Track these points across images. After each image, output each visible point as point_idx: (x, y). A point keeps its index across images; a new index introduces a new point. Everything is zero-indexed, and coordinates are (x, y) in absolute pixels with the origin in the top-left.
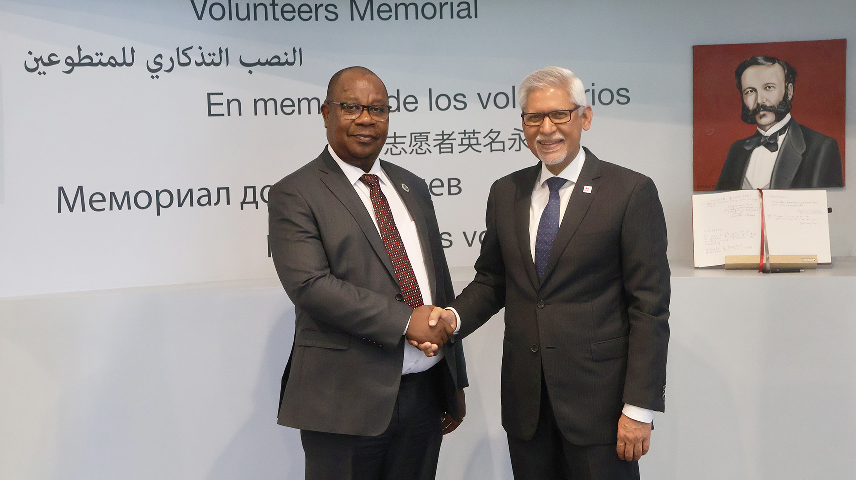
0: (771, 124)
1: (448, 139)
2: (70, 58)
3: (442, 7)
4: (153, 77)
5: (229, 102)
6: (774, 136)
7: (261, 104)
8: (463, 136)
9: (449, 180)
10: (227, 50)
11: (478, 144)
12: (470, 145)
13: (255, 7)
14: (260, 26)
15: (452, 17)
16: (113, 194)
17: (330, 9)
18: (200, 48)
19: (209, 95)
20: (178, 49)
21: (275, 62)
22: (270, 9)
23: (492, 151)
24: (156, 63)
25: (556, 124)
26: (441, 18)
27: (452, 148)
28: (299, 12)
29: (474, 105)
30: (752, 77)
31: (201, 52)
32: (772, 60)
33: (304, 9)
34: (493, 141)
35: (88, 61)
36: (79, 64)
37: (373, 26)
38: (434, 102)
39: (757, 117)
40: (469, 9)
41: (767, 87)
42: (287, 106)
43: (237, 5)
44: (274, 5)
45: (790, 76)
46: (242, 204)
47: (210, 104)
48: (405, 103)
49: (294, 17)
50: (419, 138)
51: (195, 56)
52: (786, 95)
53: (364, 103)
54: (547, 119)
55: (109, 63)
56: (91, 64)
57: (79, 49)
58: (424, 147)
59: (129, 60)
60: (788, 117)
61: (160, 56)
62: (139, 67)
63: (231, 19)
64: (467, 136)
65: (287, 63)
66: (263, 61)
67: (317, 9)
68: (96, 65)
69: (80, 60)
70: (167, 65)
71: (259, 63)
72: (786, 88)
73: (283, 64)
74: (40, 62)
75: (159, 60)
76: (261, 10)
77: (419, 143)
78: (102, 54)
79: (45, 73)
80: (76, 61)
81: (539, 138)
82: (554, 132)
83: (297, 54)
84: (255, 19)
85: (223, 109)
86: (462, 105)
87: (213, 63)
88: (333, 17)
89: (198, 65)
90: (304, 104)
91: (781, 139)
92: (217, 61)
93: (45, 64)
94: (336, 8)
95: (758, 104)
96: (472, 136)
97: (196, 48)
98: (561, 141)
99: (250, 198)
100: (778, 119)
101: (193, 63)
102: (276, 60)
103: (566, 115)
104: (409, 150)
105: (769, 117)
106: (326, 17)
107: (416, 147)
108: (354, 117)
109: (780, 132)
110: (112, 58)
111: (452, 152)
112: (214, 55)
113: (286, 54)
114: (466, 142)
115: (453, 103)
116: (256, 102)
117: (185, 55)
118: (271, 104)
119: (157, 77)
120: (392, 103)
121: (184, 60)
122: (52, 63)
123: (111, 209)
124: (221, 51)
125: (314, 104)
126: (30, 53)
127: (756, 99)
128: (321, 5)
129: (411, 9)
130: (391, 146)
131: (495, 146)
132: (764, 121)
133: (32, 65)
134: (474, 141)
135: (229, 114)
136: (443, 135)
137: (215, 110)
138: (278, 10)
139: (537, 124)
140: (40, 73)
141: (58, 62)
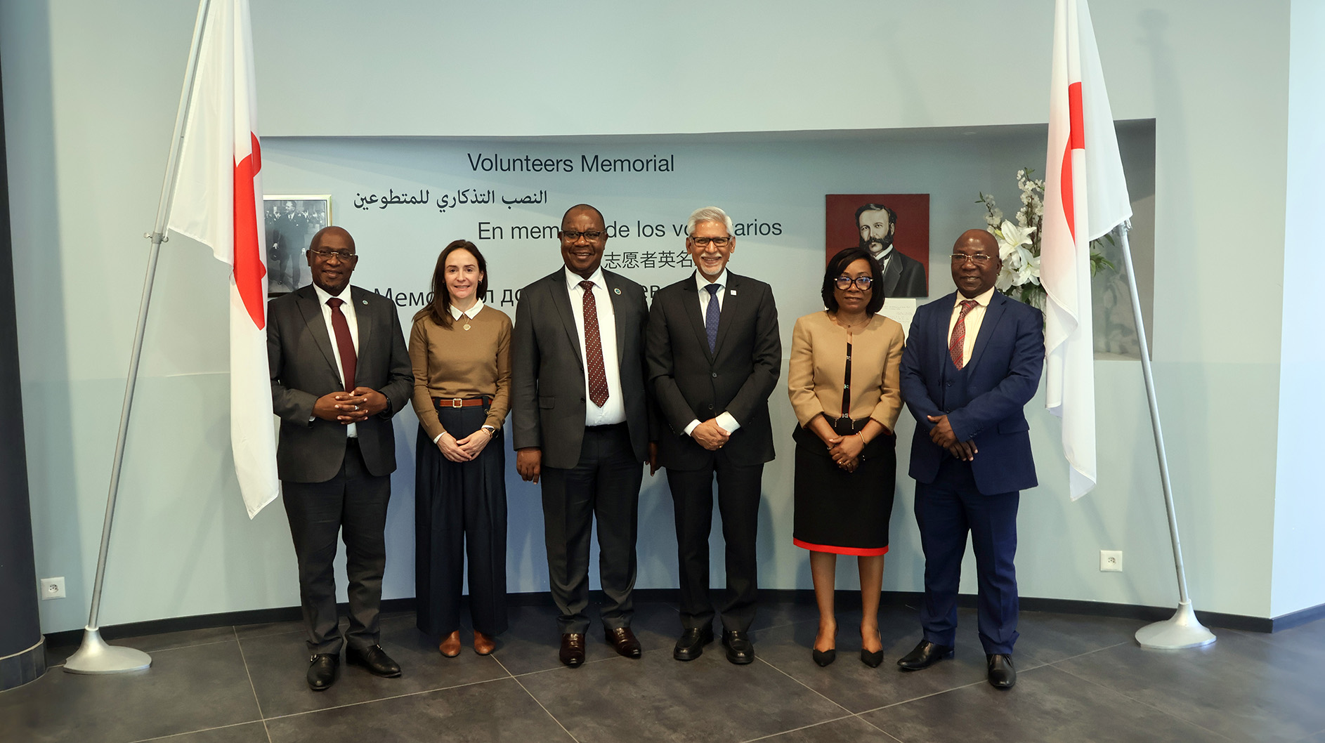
0: (880, 252)
1: (651, 257)
2: (384, 198)
3: (648, 163)
4: (441, 211)
5: (494, 229)
6: (882, 260)
7: (516, 231)
8: (662, 255)
9: (652, 287)
10: (493, 192)
11: (672, 261)
12: (667, 262)
13: (514, 161)
14: (517, 174)
15: (655, 170)
16: (411, 294)
17: (567, 163)
18: (475, 190)
19: (480, 224)
20: (459, 191)
21: (527, 201)
22: (524, 163)
23: (683, 266)
24: (443, 201)
25: (717, 247)
26: (647, 170)
27: (654, 264)
28: (545, 165)
29: (670, 233)
30: (867, 218)
31: (475, 193)
32: (880, 207)
33: (548, 163)
34: (684, 259)
35: (396, 200)
36: (391, 202)
37: (598, 176)
38: (641, 231)
39: (870, 246)
40: (667, 164)
41: (877, 225)
42: (535, 232)
43: (501, 160)
44: (527, 160)
45: (892, 219)
46: (502, 302)
47: (480, 231)
48: (620, 231)
49: (541, 168)
50: (630, 257)
51: (471, 197)
52: (889, 232)
53: (582, 231)
54: (712, 243)
55: (411, 201)
56: (399, 202)
57: (391, 192)
58: (634, 263)
59: (425, 199)
60: (891, 246)
61: (446, 196)
62: (432, 204)
63: (496, 170)
64: (665, 255)
65: (536, 201)
66: (519, 200)
67: (558, 163)
68: (402, 202)
69: (392, 199)
70: (451, 202)
71: (516, 201)
72: (890, 226)
73: (533, 202)
74: (364, 201)
75: (445, 199)
76: (518, 163)
77: (630, 260)
78: (406, 195)
79: (367, 209)
80: (389, 200)
81: (704, 255)
82: (715, 252)
83: (543, 195)
84: (514, 170)
85: (490, 234)
86: (662, 233)
87: (483, 201)
88: (570, 168)
89: (473, 202)
90: (548, 230)
91: (886, 262)
92: (486, 200)
93: (368, 202)
94: (571, 162)
95: (871, 237)
96: (668, 255)
97: (471, 190)
98: (720, 257)
99: (508, 298)
100: (884, 248)
101: (469, 201)
102: (528, 199)
103: (724, 241)
104: (622, 265)
105: (878, 247)
106: (564, 169)
107: (628, 263)
108: (574, 241)
109: (886, 257)
110: (413, 197)
111: (654, 267)
112: (484, 195)
113: (535, 195)
114: (664, 259)
115: (655, 231)
116: (513, 229)
117: (464, 195)
118: (523, 231)
119: (444, 211)
120: (610, 232)
121: (463, 199)
122: (372, 201)
123: (410, 305)
124: (489, 193)
125: (555, 230)
126: (358, 195)
127: (870, 234)
128: (561, 160)
129: (626, 164)
130: (610, 262)
131: (685, 263)
132: (875, 249)
133: (359, 203)
134: (669, 259)
135: (494, 238)
136: (647, 254)
137: (484, 234)
138: (530, 163)
139: (704, 245)
140: (364, 209)
141: (377, 201)
